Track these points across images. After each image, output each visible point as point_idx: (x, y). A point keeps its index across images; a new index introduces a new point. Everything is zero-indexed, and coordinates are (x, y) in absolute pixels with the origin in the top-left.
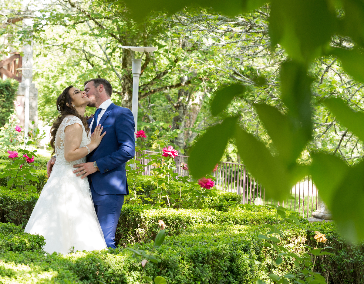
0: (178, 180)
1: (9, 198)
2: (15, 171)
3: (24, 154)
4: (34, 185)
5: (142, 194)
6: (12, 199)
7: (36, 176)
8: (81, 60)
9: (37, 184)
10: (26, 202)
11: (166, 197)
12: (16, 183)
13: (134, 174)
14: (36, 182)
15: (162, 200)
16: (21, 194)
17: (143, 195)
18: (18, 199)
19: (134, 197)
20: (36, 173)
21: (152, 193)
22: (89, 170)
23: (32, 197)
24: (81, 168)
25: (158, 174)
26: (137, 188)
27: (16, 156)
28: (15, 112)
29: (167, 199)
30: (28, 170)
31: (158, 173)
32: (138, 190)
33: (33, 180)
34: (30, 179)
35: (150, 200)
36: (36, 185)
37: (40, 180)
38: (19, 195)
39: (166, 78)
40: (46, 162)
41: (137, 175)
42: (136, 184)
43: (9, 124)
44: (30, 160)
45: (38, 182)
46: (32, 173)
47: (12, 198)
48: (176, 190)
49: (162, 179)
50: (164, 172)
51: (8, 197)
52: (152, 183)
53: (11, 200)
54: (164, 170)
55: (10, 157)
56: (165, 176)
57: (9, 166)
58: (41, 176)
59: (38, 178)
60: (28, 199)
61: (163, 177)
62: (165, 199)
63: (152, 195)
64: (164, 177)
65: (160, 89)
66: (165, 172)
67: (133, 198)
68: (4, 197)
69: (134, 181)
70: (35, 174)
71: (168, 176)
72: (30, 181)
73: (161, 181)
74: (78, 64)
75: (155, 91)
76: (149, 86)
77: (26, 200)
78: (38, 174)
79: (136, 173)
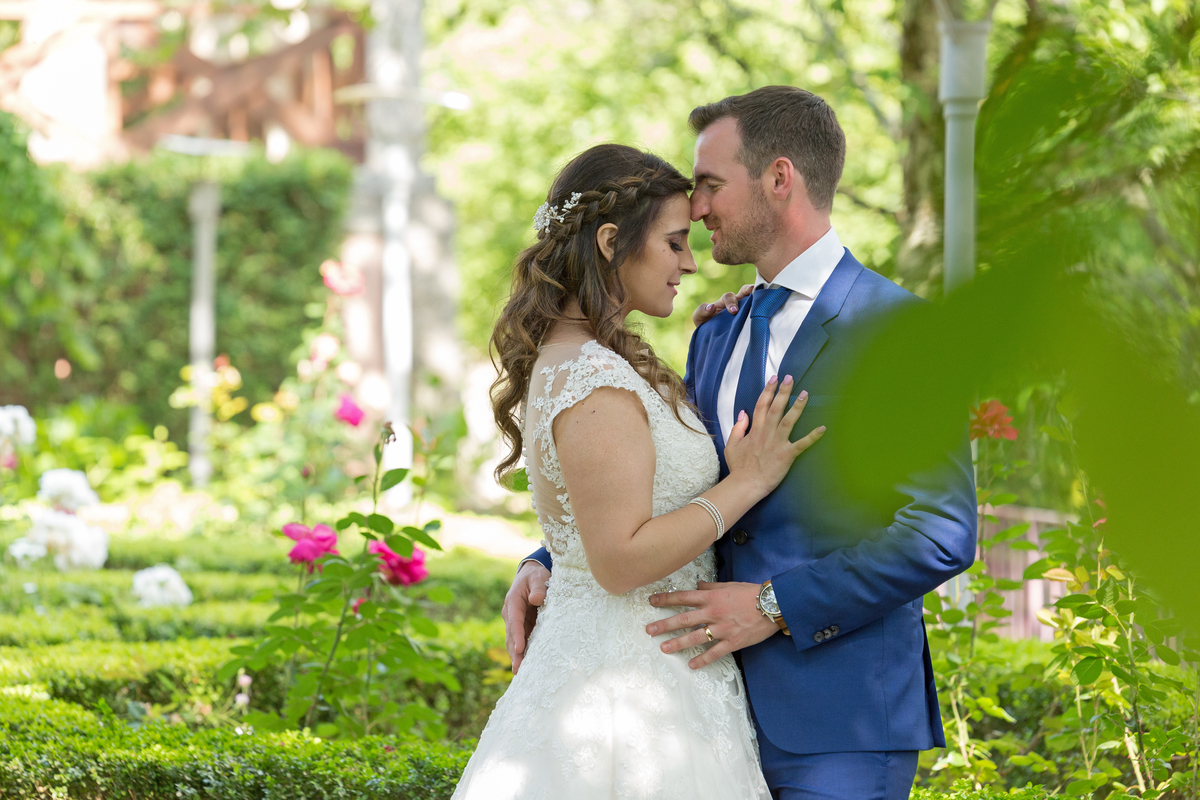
0: (1181, 654)
1: (297, 772)
2: (328, 632)
3: (368, 536)
4: (431, 702)
5: (997, 738)
6: (313, 777)
7: (441, 655)
8: (683, 37)
9: (449, 697)
10: (383, 788)
11: (1124, 748)
12: (330, 691)
13: (956, 630)
14: (442, 687)
15: (1104, 761)
16: (356, 747)
17: (1006, 742)
18: (341, 773)
19: (958, 750)
20: (439, 642)
21: (1055, 730)
22: (736, 630)
23: (417, 764)
24: (695, 616)
25: (1080, 627)
26: (970, 704)
27: (327, 549)
28: (332, 322)
29: (1132, 756)
30: (397, 621)
31: (1080, 620)
32: (977, 716)
33: (427, 675)
34: (406, 673)
35: (1044, 766)
36: (443, 703)
37: (461, 677)
38: (349, 753)
39: (1133, 128)
40: (501, 588)
41: (972, 633)
42: (964, 682)
43: (304, 389)
44: (406, 572)
45: (454, 686)
46: (417, 640)
47: (311, 767)
48: (1177, 710)
49: (1098, 649)
50: (1105, 614)
51: (290, 763)
52: (1049, 673)
53: (305, 779)
54: (1108, 607)
55: (297, 556)
56: (1113, 637)
57: (290, 603)
58: (468, 658)
59: (453, 663)
60: (395, 775)
61: (1103, 642)
62: (1120, 758)
63: (1051, 741)
64: (1110, 640)
65: (1105, 185)
66: (1113, 613)
67: (953, 759)
68: (268, 766)
69: (954, 666)
70: (434, 648)
71: (1129, 636)
72: (411, 683)
73: (1091, 662)
74: (671, 62)
75: (1078, 193)
76: (1049, 169)
77: (382, 781)
78: (452, 644)
79: (966, 624)
